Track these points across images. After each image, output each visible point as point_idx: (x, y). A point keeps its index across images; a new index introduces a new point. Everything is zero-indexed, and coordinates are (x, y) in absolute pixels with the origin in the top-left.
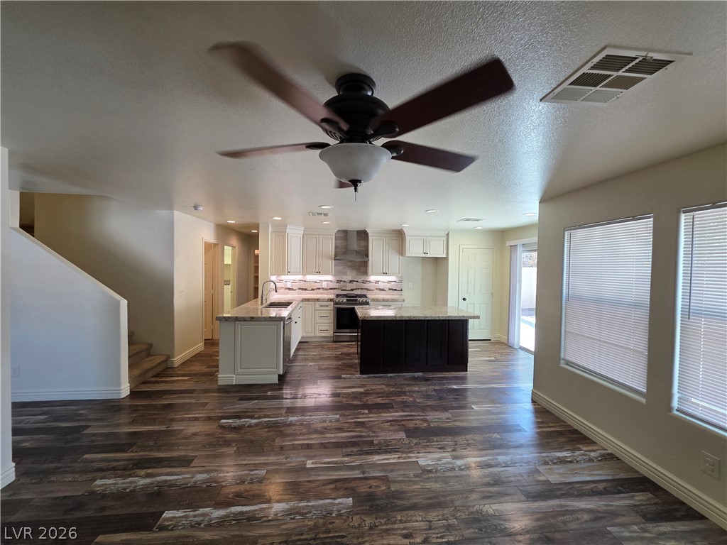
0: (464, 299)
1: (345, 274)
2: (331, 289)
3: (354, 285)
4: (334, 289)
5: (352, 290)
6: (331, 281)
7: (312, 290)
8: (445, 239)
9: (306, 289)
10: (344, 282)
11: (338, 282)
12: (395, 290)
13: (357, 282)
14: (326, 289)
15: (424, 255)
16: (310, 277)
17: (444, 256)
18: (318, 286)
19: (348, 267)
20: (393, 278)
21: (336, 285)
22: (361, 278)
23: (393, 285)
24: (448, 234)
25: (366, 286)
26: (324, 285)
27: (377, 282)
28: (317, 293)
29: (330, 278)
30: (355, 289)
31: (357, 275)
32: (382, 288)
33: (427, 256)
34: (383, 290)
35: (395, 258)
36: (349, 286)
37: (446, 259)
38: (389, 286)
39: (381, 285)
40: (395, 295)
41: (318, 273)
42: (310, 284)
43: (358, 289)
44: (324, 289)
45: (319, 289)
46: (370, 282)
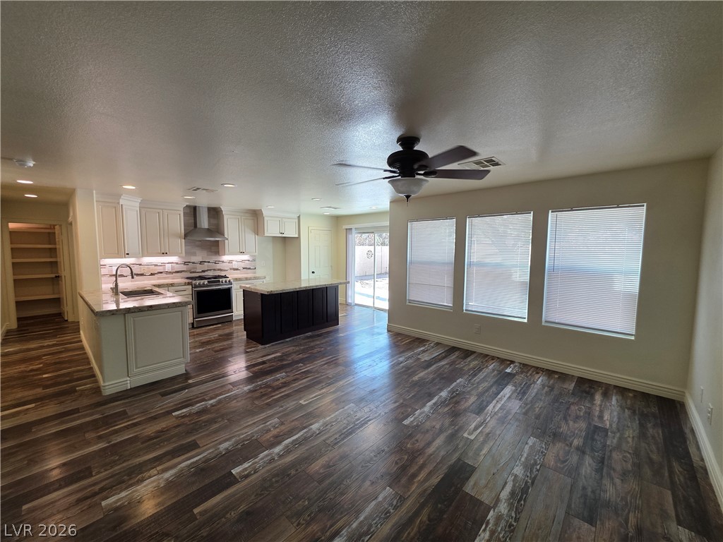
0: (313, 272)
1: (194, 254)
2: (177, 272)
3: (206, 266)
4: (181, 272)
5: (203, 271)
6: (177, 263)
7: (152, 274)
8: (297, 221)
9: (142, 275)
10: (193, 263)
11: (185, 263)
12: (250, 268)
13: (209, 262)
14: (170, 273)
15: (281, 235)
16: (146, 260)
17: (297, 236)
18: (160, 269)
19: (198, 246)
20: (247, 257)
21: (184, 268)
22: (214, 258)
23: (247, 264)
24: (299, 217)
25: (218, 266)
26: (168, 268)
27: (230, 262)
28: (159, 278)
29: (175, 259)
30: (207, 271)
31: (208, 255)
32: (236, 267)
33: (283, 236)
34: (237, 269)
35: (251, 238)
36: (200, 268)
37: (298, 238)
38: (243, 265)
39: (235, 265)
40: (249, 274)
41: (164, 254)
42: (148, 268)
43: (210, 270)
44: (167, 273)
45: (161, 273)
46: (223, 262)
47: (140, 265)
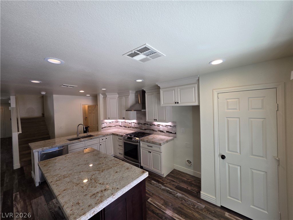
0: (223, 157)
2: (136, 128)
5: (145, 129)
6: (136, 123)
7: (128, 127)
8: (196, 85)
9: (126, 127)
10: (141, 124)
11: (139, 124)
12: (171, 133)
15: (176, 105)
17: (196, 104)
18: (130, 125)
20: (169, 124)
21: (138, 126)
23: (169, 129)
24: (199, 80)
25: (152, 128)
26: (133, 125)
27: (158, 125)
28: (130, 130)
29: (135, 121)
30: (147, 129)
32: (162, 130)
34: (163, 132)
38: (166, 129)
39: (161, 128)
40: (171, 137)
42: (127, 124)
43: (148, 129)
44: (133, 128)
45: (131, 127)
46: (154, 125)
47: (125, 122)
